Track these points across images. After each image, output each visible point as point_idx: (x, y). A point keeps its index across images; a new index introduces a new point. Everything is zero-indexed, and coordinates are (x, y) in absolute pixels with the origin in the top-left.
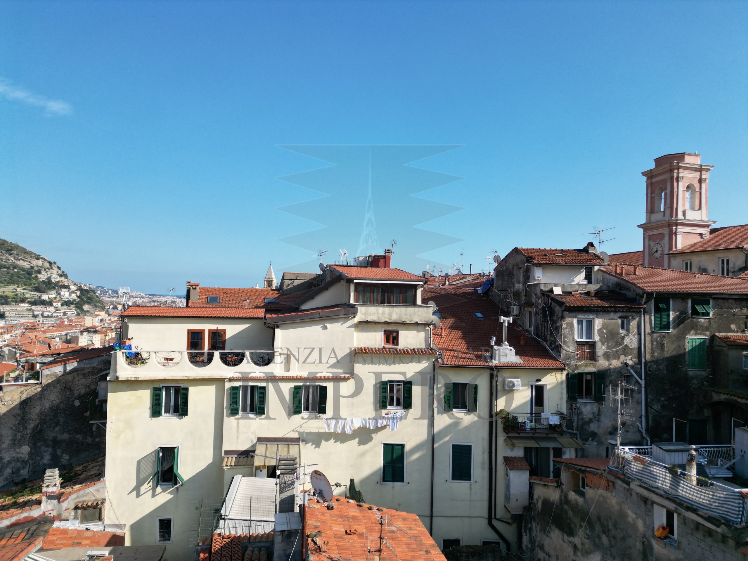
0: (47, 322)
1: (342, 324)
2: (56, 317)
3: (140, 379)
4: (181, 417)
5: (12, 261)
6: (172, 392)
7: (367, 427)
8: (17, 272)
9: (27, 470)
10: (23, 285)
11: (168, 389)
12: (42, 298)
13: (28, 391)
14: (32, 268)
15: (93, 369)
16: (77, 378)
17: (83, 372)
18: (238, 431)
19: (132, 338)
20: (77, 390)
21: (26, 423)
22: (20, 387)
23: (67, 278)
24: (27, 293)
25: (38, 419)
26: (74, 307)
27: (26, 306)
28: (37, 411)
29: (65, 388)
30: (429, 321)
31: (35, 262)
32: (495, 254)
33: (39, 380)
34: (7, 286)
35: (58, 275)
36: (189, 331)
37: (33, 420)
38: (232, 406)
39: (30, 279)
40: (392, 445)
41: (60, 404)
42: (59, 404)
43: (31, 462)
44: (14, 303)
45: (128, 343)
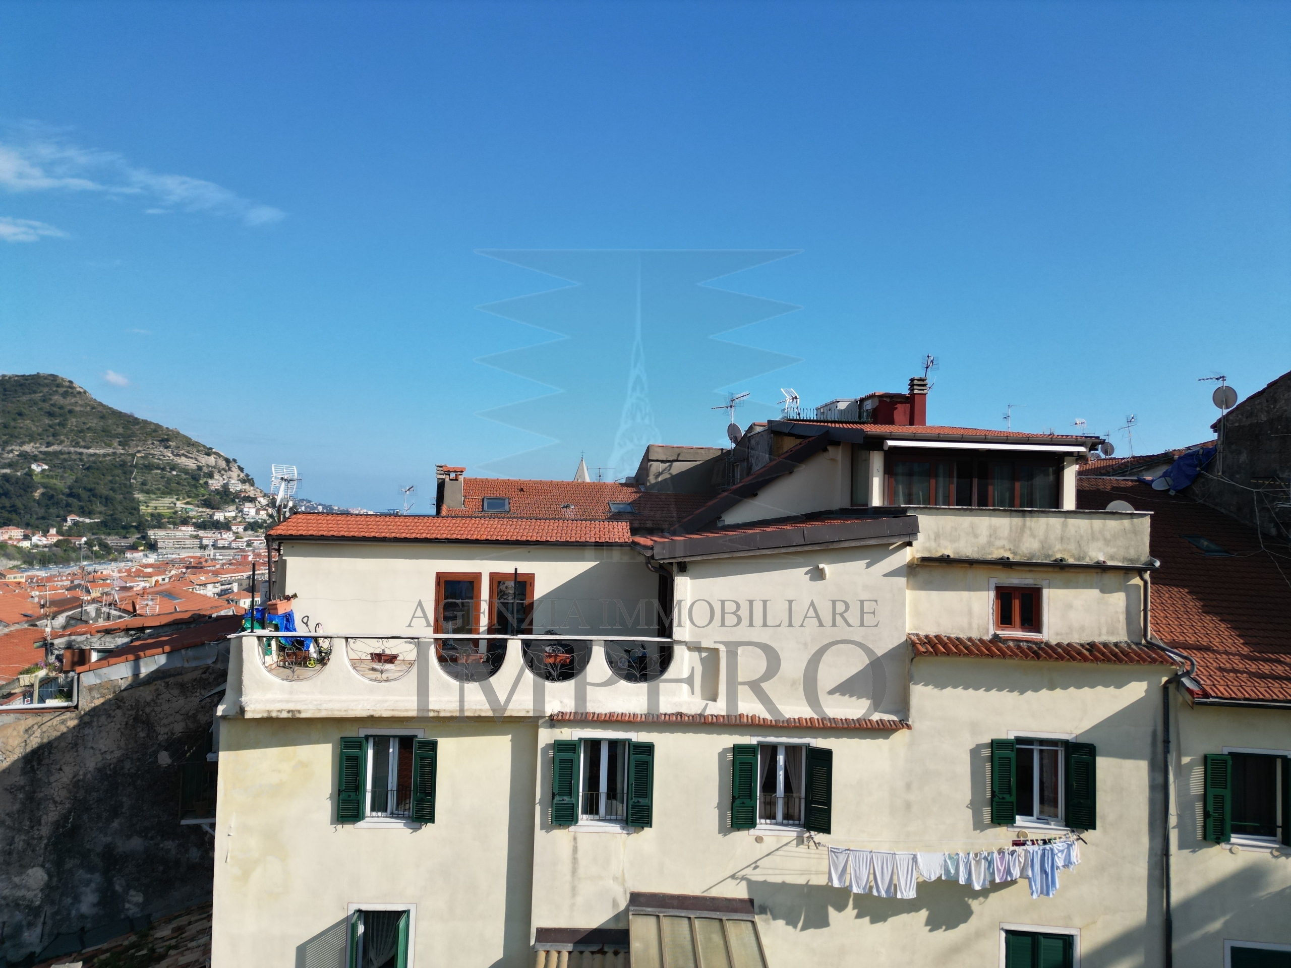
0: (221, 557)
1: (869, 566)
2: (236, 549)
3: (303, 715)
4: (417, 825)
5: (169, 457)
6: (393, 750)
7: (962, 881)
8: (177, 475)
9: (38, 930)
10: (186, 497)
11: (381, 743)
12: (215, 518)
13: (44, 728)
14: (200, 468)
15: (204, 673)
16: (166, 696)
17: (179, 679)
18: (574, 871)
19: (295, 596)
20: (165, 725)
21: (38, 809)
22: (24, 716)
23: (252, 485)
24: (192, 510)
25: (68, 798)
26: (263, 533)
27: (189, 530)
28: (65, 780)
29: (136, 719)
30: (1137, 560)
31: (205, 460)
32: (1220, 384)
33: (71, 701)
34: (162, 497)
35: (239, 480)
36: (439, 576)
37: (55, 802)
38: (557, 798)
39: (196, 487)
40: (1034, 936)
41: (122, 761)
42: (120, 761)
43: (49, 910)
44: (172, 526)
45: (282, 608)
